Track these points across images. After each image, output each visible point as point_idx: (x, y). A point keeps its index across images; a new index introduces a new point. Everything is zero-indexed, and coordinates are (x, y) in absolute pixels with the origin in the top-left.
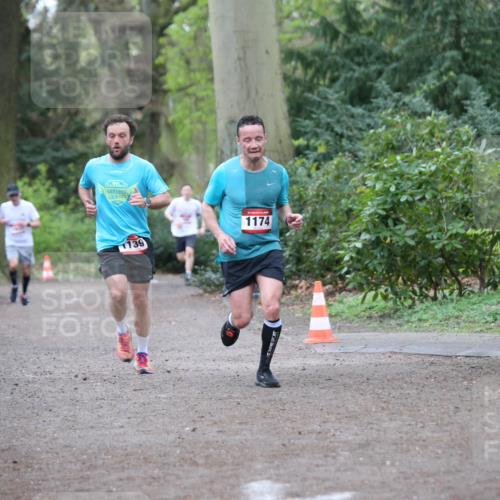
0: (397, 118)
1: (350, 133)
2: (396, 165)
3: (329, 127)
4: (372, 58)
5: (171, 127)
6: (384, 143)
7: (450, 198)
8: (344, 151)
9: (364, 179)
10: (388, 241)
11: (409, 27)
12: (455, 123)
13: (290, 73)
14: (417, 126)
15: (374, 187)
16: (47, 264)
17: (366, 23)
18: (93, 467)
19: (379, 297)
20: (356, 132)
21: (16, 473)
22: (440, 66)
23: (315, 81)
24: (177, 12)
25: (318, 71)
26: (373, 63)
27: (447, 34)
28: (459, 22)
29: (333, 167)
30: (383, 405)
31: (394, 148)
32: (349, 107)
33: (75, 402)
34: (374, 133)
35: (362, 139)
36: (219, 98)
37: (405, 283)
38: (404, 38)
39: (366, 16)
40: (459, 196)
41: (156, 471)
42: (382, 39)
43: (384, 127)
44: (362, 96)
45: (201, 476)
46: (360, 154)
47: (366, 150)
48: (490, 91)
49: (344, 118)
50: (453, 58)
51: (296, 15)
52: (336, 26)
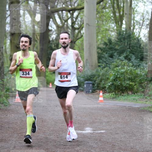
0: (118, 61)
1: (108, 63)
2: (117, 70)
3: (105, 62)
4: (114, 49)
6: (115, 65)
7: (127, 77)
8: (107, 67)
9: (111, 72)
10: (115, 84)
11: (120, 44)
12: (129, 62)
13: (98, 51)
14: (121, 63)
15: (113, 73)
16: (51, 84)
17: (113, 43)
18: (57, 123)
19: (112, 95)
20: (110, 63)
21: (42, 123)
24: (78, 39)
25: (103, 51)
27: (128, 46)
28: (130, 44)
29: (105, 69)
30: (112, 115)
31: (117, 66)
32: (109, 58)
33: (54, 110)
34: (113, 63)
35: (111, 64)
36: (85, 55)
37: (117, 92)
38: (120, 46)
39: (113, 42)
40: (129, 76)
42: (115, 46)
43: (115, 62)
44: (111, 56)
46: (111, 67)
47: (112, 66)
48: (135, 57)
49: (108, 60)
50: (129, 51)
51: (100, 41)
52: (107, 43)
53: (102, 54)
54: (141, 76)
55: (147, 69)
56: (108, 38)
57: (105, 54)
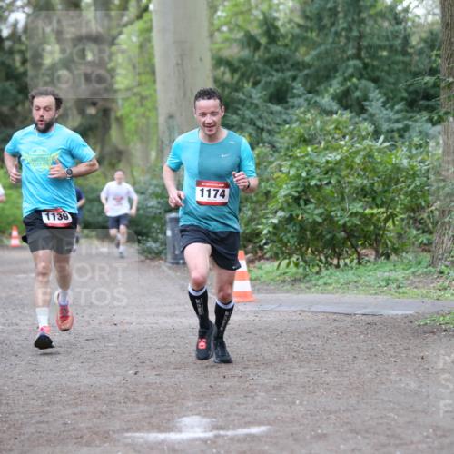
0: (309, 116)
1: (269, 128)
2: (307, 155)
3: (252, 123)
4: (288, 65)
5: (119, 120)
6: (297, 136)
7: (351, 182)
8: (264, 143)
9: (280, 166)
10: (300, 217)
11: (318, 40)
12: (357, 120)
13: (220, 76)
14: (323, 122)
15: (289, 172)
16: (15, 233)
17: (284, 36)
18: (51, 403)
19: (292, 265)
20: (274, 126)
22: (344, 73)
23: (240, 84)
24: (125, 25)
25: (243, 76)
26: (289, 70)
27: (350, 46)
28: (361, 37)
30: (294, 354)
31: (305, 140)
32: (269, 104)
34: (289, 128)
35: (279, 133)
36: (160, 96)
37: (313, 252)
38: (314, 49)
39: (283, 30)
40: (359, 181)
41: (104, 407)
42: (296, 50)
43: (298, 123)
44: (280, 96)
45: (142, 412)
46: (278, 145)
47: (282, 141)
48: (385, 94)
49: (265, 114)
50: (355, 66)
51: (225, 29)
52: (258, 38)
53: (237, 90)
54: (414, 176)
55: (438, 144)
56: (261, 17)
57: (248, 86)
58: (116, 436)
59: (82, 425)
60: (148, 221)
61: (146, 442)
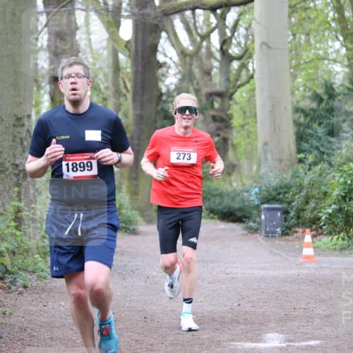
1: (326, 151)
2: (351, 169)
3: (317, 148)
5: (234, 146)
6: (345, 158)
8: (324, 161)
9: (334, 176)
10: (346, 209)
13: (297, 119)
15: (339, 180)
17: (338, 95)
19: (340, 239)
20: (331, 151)
21: (145, 323)
23: (310, 124)
24: (239, 87)
25: (312, 118)
29: (318, 169)
31: (351, 160)
32: (328, 137)
34: (340, 152)
35: (333, 155)
39: (337, 91)
41: (218, 326)
43: (346, 149)
45: (242, 329)
46: (333, 163)
47: (336, 160)
49: (325, 143)
51: (301, 89)
52: (322, 96)
53: (308, 127)
56: (323, 82)
57: (315, 126)
58: (225, 344)
59: (205, 336)
60: (250, 210)
61: (243, 348)
